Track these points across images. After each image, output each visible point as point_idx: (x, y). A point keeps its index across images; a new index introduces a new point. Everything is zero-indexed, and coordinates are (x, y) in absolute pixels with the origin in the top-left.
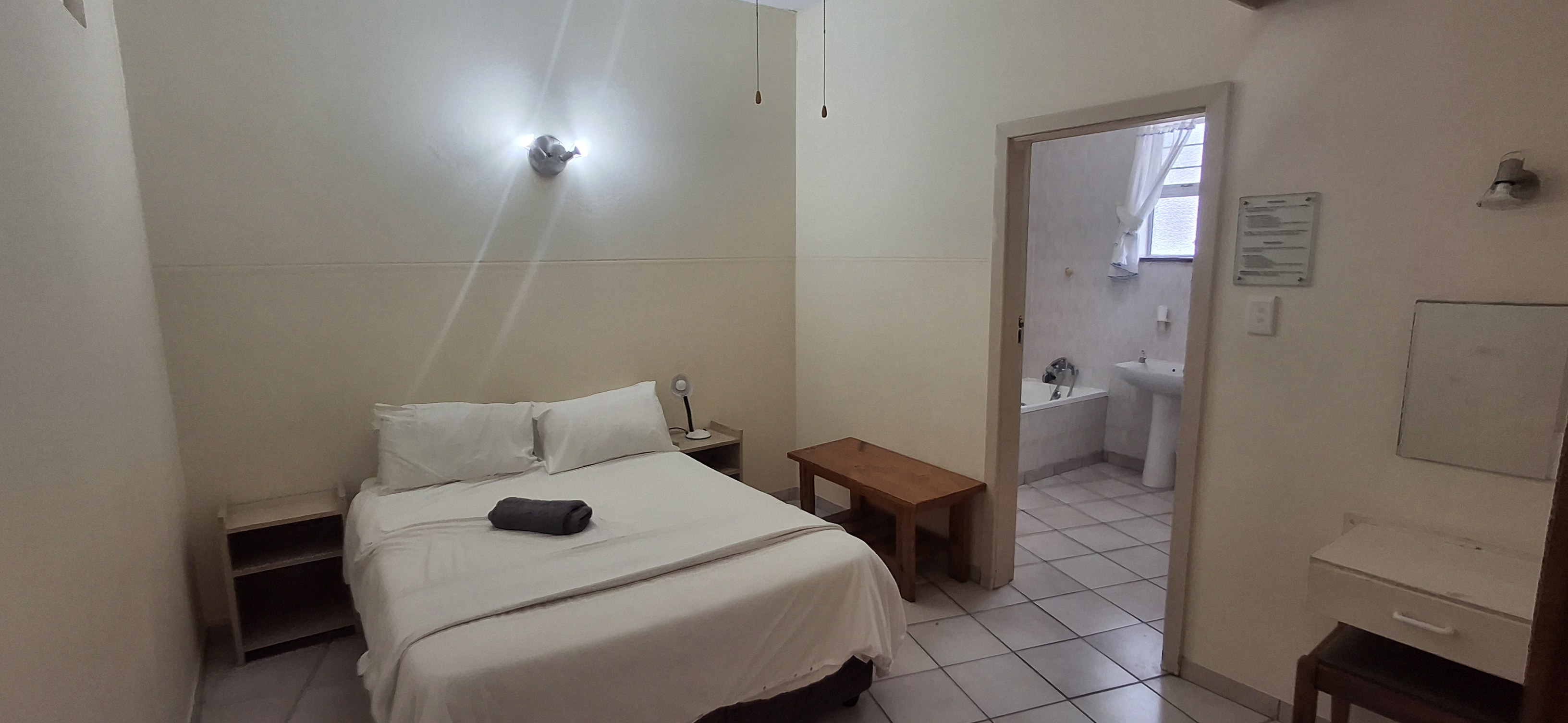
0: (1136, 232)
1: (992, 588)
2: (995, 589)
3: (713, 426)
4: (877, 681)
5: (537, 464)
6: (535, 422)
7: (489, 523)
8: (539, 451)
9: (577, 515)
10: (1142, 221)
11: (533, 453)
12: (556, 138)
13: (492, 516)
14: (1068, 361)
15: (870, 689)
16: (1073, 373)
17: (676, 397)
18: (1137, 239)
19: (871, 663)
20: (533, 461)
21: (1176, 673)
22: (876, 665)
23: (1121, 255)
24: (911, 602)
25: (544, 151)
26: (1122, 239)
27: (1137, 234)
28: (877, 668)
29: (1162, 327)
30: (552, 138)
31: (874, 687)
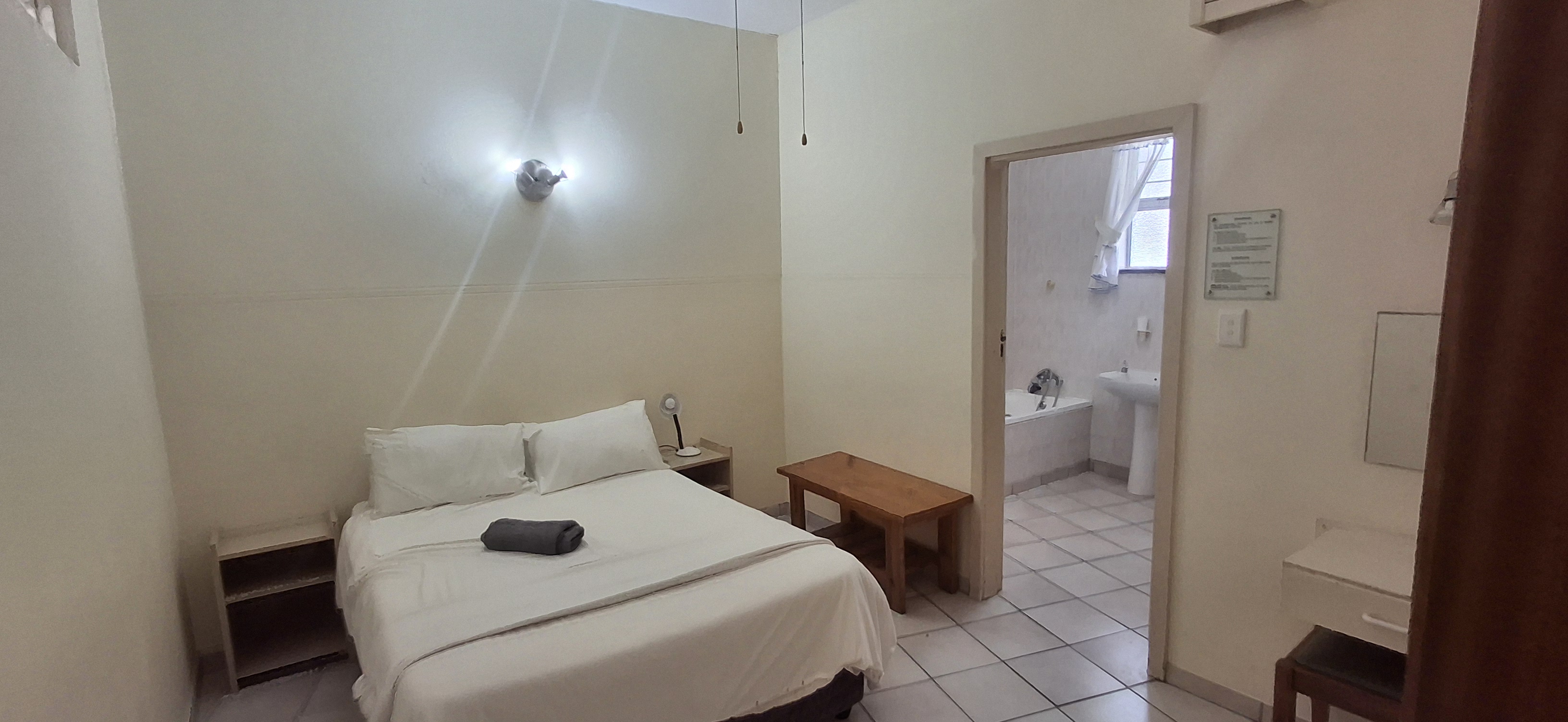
0: (1115, 245)
1: (981, 599)
2: (985, 599)
3: (704, 443)
4: (868, 694)
5: (528, 484)
6: (526, 443)
7: (482, 544)
8: (530, 472)
9: (569, 535)
10: (1120, 234)
11: (525, 473)
12: (543, 162)
13: (485, 538)
14: (1052, 369)
15: (861, 701)
16: (1057, 384)
17: (666, 415)
18: (1116, 251)
19: (862, 675)
20: (524, 483)
21: (1162, 678)
22: (867, 677)
23: (1101, 267)
24: (902, 614)
25: (531, 176)
26: (1102, 252)
27: (1116, 247)
28: (868, 681)
29: (1143, 338)
30: (539, 162)
31: (865, 700)
